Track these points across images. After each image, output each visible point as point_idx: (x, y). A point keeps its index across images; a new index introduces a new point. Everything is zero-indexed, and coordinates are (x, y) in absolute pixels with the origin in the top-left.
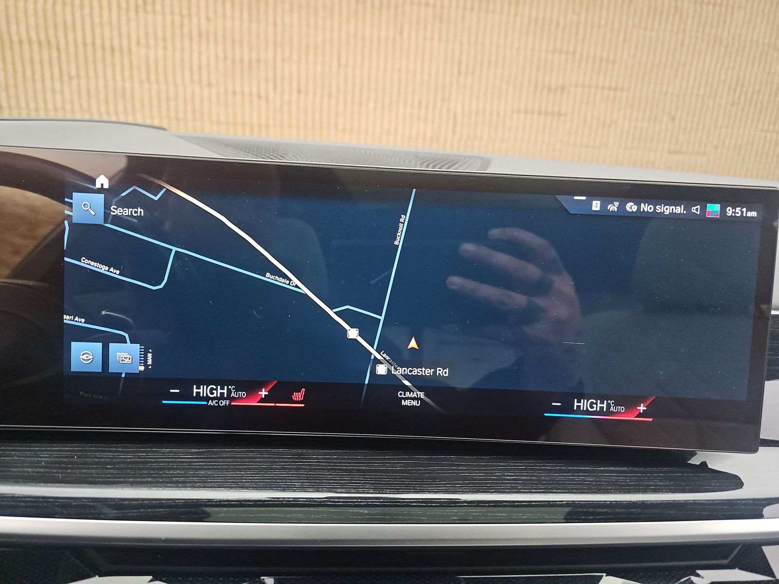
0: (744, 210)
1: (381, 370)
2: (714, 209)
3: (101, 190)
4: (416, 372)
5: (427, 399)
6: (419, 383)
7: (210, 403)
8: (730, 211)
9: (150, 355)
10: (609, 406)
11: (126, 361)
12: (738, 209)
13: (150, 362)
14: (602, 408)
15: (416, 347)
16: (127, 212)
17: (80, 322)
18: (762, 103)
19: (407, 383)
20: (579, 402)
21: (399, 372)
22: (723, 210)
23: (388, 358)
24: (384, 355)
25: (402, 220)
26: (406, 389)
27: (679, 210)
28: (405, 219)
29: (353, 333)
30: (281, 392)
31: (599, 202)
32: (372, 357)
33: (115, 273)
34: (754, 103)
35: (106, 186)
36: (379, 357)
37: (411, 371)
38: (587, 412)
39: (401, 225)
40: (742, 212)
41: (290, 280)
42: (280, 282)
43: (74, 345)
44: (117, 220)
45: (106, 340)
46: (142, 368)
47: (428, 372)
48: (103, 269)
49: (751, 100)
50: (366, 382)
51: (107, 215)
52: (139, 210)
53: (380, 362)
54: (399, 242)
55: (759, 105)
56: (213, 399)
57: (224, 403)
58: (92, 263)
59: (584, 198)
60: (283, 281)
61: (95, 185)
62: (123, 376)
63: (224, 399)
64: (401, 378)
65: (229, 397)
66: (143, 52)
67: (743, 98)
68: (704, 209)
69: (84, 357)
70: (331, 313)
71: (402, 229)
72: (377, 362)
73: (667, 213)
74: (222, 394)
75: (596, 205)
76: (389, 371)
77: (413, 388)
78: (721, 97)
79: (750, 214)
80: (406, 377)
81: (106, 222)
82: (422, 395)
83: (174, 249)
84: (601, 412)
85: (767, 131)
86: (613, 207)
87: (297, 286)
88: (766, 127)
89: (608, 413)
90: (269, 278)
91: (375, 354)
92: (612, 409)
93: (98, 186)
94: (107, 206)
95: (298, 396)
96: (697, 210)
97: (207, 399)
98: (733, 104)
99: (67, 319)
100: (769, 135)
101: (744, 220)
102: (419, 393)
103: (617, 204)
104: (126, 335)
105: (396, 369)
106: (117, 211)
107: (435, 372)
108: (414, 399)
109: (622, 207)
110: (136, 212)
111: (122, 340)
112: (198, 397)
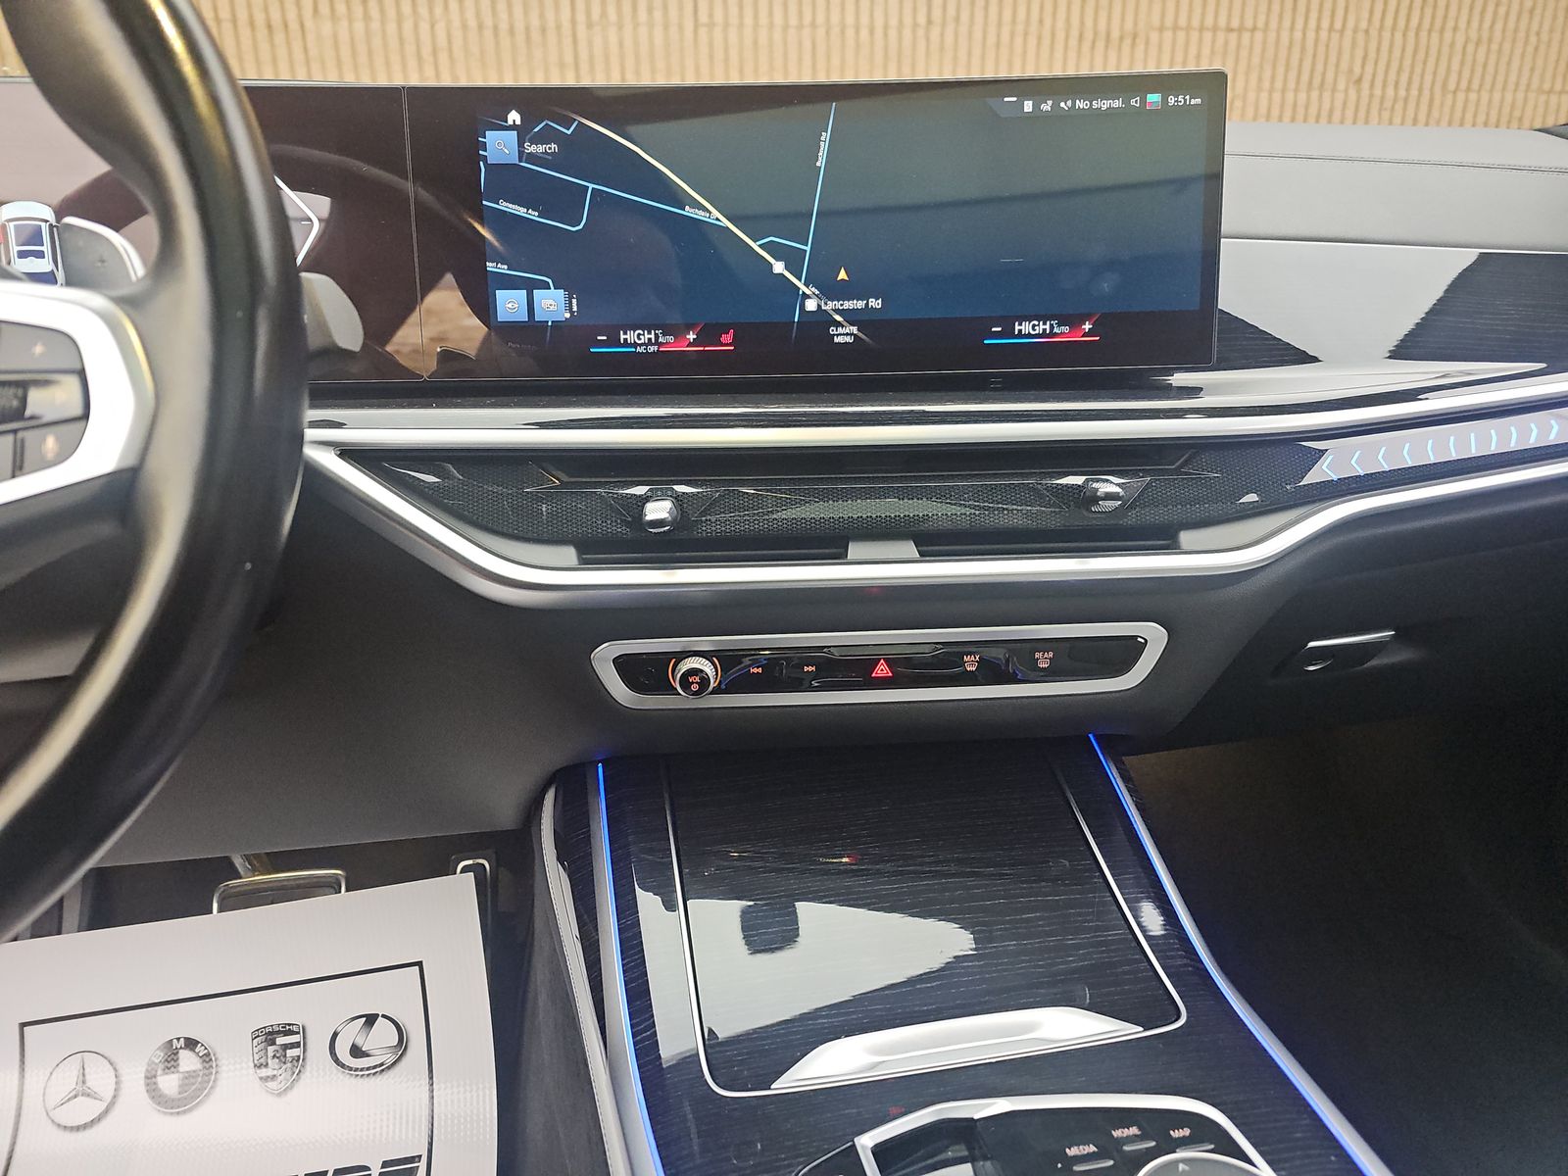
0: (1188, 97)
1: (811, 305)
2: (1154, 98)
3: (514, 127)
4: (848, 305)
5: (860, 334)
6: (851, 317)
7: (638, 349)
8: (1172, 100)
9: (574, 301)
10: (1052, 326)
11: (552, 308)
12: (1180, 98)
13: (575, 309)
14: (1044, 330)
15: (846, 278)
16: (541, 149)
17: (503, 269)
18: (1538, 34)
19: (838, 318)
20: (1020, 325)
21: (830, 306)
22: (1165, 100)
23: (817, 292)
24: (813, 289)
25: (823, 138)
26: (838, 324)
27: (1117, 104)
28: (826, 136)
29: (779, 267)
30: (709, 334)
31: (1031, 102)
32: (801, 293)
33: (533, 215)
34: (1522, 35)
35: (518, 122)
36: (808, 292)
37: (842, 305)
38: (1029, 336)
39: (822, 144)
40: (1185, 100)
41: (710, 213)
42: (700, 215)
43: (498, 293)
44: (533, 158)
45: (530, 286)
46: (568, 315)
47: (861, 304)
48: (521, 211)
49: (1516, 30)
50: (796, 320)
51: (521, 153)
52: (553, 146)
53: (808, 297)
54: (821, 162)
55: (1533, 39)
56: (641, 345)
57: (652, 349)
58: (510, 206)
59: (1015, 99)
60: (703, 214)
61: (506, 122)
62: (550, 324)
63: (652, 344)
64: (832, 313)
65: (657, 343)
66: (327, 28)
67: (1499, 26)
68: (1143, 101)
69: (510, 306)
70: (755, 246)
71: (824, 148)
72: (805, 296)
73: (1104, 107)
74: (650, 339)
75: (1028, 106)
76: (819, 306)
77: (845, 323)
78: (1455, 29)
79: (1193, 102)
80: (837, 311)
81: (520, 161)
82: (855, 330)
83: (591, 186)
84: (1043, 335)
85: (1550, 92)
86: (1047, 107)
87: (717, 219)
88: (1547, 86)
89: (1052, 335)
90: (689, 212)
91: (803, 288)
92: (1056, 330)
93: (510, 122)
94: (521, 144)
95: (727, 338)
96: (1136, 101)
97: (635, 345)
98: (1478, 43)
99: (490, 266)
100: (1554, 99)
101: (1187, 107)
102: (851, 328)
103: (1050, 103)
104: (550, 281)
105: (826, 304)
106: (531, 149)
107: (867, 304)
108: (847, 334)
109: (1056, 105)
110: (550, 148)
111: (545, 286)
112: (626, 344)
